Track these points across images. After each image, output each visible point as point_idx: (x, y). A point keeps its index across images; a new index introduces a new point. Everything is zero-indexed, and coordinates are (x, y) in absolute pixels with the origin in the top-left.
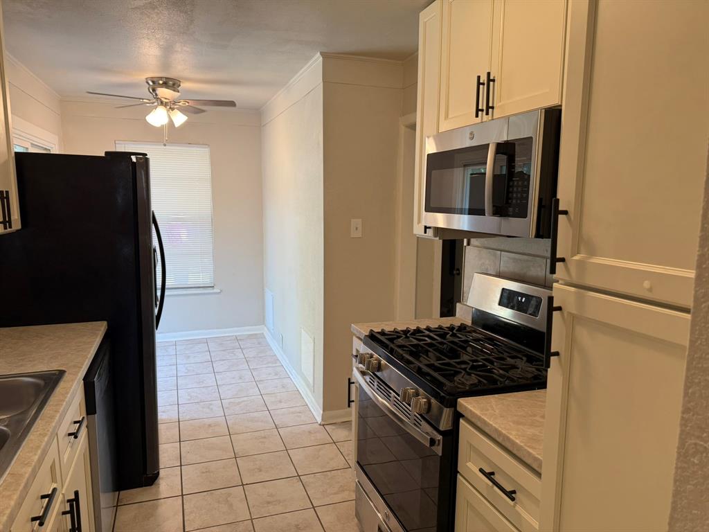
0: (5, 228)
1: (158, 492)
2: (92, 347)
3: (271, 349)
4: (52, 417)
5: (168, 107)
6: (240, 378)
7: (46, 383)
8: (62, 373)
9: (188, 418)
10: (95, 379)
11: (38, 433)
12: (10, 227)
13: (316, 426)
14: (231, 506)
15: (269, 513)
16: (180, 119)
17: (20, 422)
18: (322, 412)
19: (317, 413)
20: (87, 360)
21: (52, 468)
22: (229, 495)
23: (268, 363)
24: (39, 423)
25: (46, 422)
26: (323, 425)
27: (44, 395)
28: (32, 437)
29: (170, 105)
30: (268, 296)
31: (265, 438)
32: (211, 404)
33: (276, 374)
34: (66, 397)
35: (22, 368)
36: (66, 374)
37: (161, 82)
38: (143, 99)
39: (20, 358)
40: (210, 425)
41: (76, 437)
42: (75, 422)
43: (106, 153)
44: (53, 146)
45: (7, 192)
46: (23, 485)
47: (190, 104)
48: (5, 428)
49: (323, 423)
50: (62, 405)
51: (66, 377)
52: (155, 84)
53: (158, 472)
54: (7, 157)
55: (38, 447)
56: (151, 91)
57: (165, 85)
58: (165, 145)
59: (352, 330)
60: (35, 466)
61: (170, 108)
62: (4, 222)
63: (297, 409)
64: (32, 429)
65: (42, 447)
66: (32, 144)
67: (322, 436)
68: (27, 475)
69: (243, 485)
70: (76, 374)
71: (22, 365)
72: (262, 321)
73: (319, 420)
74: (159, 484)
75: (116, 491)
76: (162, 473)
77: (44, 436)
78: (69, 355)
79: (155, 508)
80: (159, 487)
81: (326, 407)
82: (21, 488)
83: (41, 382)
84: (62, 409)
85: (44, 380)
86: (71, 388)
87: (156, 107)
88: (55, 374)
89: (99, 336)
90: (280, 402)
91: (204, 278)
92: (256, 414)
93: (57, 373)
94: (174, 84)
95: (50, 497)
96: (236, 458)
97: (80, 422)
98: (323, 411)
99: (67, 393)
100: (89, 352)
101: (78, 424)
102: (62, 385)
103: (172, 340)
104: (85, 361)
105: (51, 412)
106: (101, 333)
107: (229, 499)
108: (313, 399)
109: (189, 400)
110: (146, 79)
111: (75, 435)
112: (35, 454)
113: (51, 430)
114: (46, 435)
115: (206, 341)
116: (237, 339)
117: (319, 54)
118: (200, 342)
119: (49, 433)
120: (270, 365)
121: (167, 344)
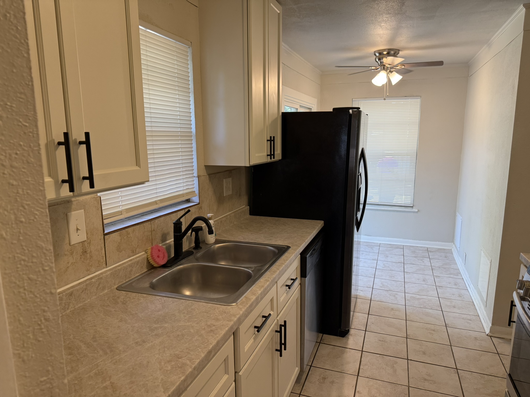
0: (271, 159)
1: (346, 343)
2: (310, 235)
3: (456, 264)
4: (275, 272)
5: (388, 71)
6: (424, 281)
7: (278, 252)
8: (288, 247)
9: (378, 299)
10: (307, 256)
11: (265, 279)
12: (274, 158)
13: (483, 335)
14: (395, 371)
15: (424, 388)
16: (396, 78)
17: (260, 270)
18: (490, 325)
19: (487, 325)
20: (304, 243)
21: (272, 300)
22: (396, 363)
23: (451, 274)
24: (268, 273)
25: (271, 274)
26: (491, 337)
27: (275, 259)
28: (262, 280)
29: (390, 70)
30: (459, 219)
31: (434, 330)
32: (397, 294)
33: (455, 285)
34: (285, 263)
35: (270, 241)
36: (290, 249)
37: (385, 53)
38: (372, 67)
39: (271, 235)
40: (392, 309)
41: (289, 288)
42: (292, 279)
43: (334, 109)
44: (313, 106)
45: (274, 137)
46: (249, 304)
47: (406, 67)
48: (251, 272)
49: (491, 334)
50: (282, 266)
51: (290, 250)
52: (381, 55)
53: (349, 330)
54: (276, 116)
55: (263, 286)
56: (377, 60)
57: (389, 54)
58: (385, 99)
59: (520, 258)
60: (258, 297)
61: (390, 71)
62: (270, 155)
63: (469, 317)
64: (263, 276)
65: (264, 287)
66: (300, 106)
67: (488, 344)
68: (252, 300)
69: (408, 359)
70: (296, 250)
71: (270, 240)
72: (451, 239)
73: (488, 331)
74: (349, 338)
75: (321, 333)
76: (352, 331)
77: (267, 282)
78: (296, 238)
79: (343, 353)
80: (348, 340)
81: (494, 322)
82: (247, 306)
83: (276, 251)
84: (281, 268)
85: (278, 250)
86: (290, 257)
87: (379, 72)
88: (284, 248)
89: (316, 230)
90: (454, 307)
91: (406, 200)
92: (430, 311)
93: (286, 247)
94: (395, 53)
95: (266, 318)
96: (407, 338)
97: (294, 280)
98: (493, 324)
99: (287, 260)
100: (307, 239)
101: (293, 281)
102: (286, 254)
103: (378, 242)
104: (303, 243)
105: (275, 269)
106: (318, 228)
107: (395, 365)
108: (485, 313)
109: (381, 287)
110: (375, 52)
111: (289, 287)
112: (260, 290)
113: (272, 279)
114: (268, 281)
115: (403, 248)
116: (427, 250)
117: (522, 6)
118: (397, 247)
119: (270, 280)
120: (452, 276)
121: (373, 245)
